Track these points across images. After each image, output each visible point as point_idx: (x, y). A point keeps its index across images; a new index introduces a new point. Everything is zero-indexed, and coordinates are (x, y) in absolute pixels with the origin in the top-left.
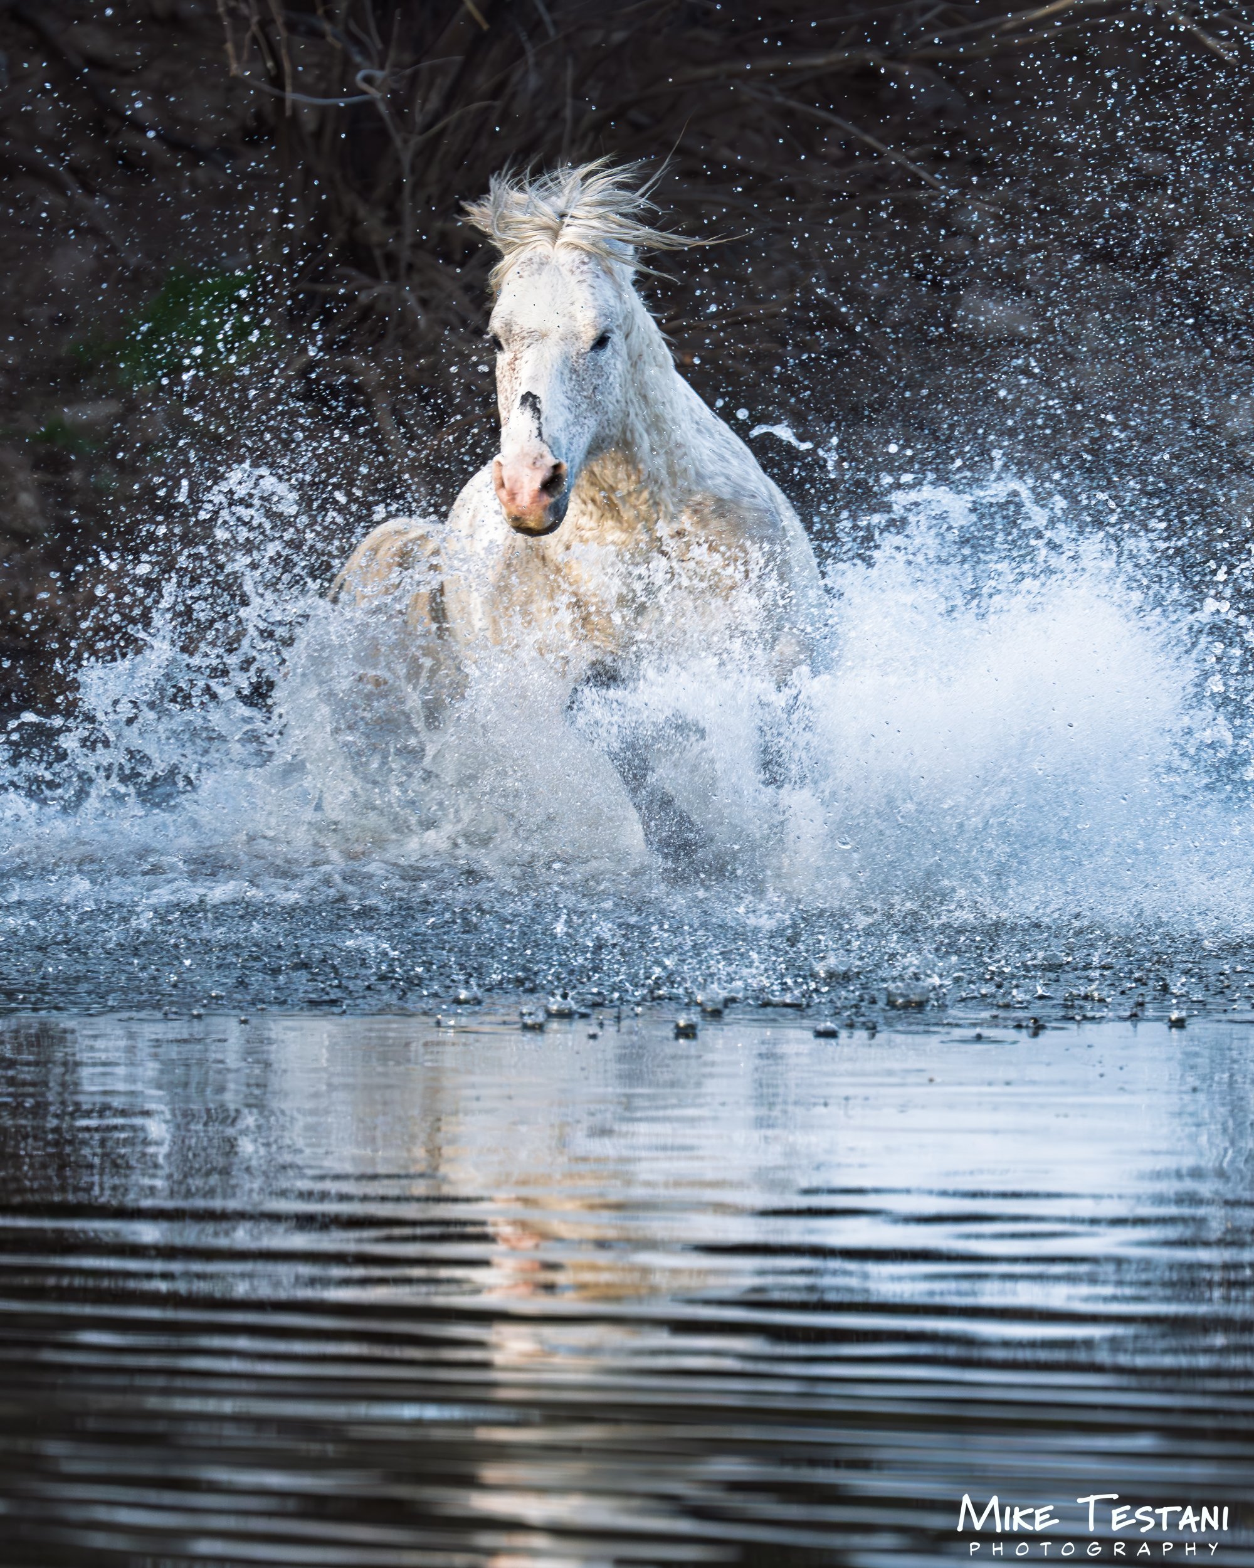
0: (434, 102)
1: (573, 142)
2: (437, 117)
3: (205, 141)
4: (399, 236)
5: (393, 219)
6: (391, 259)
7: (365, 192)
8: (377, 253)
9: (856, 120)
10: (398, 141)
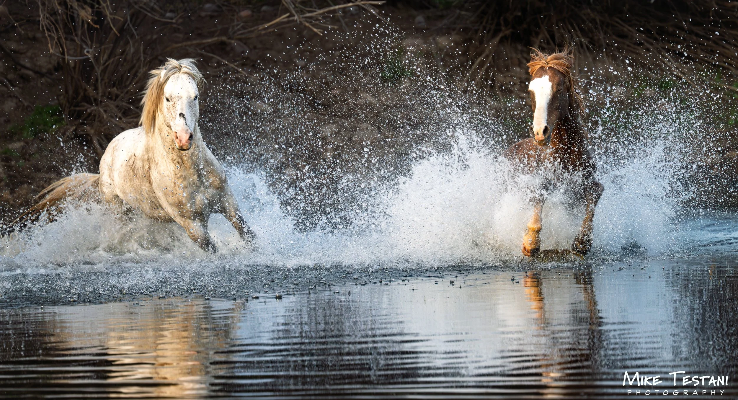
0: (106, 57)
1: (144, 66)
2: (106, 61)
3: (44, 70)
4: (98, 93)
5: (96, 89)
6: (96, 100)
7: (88, 82)
8: (92, 99)
9: (220, 56)
10: (96, 68)
